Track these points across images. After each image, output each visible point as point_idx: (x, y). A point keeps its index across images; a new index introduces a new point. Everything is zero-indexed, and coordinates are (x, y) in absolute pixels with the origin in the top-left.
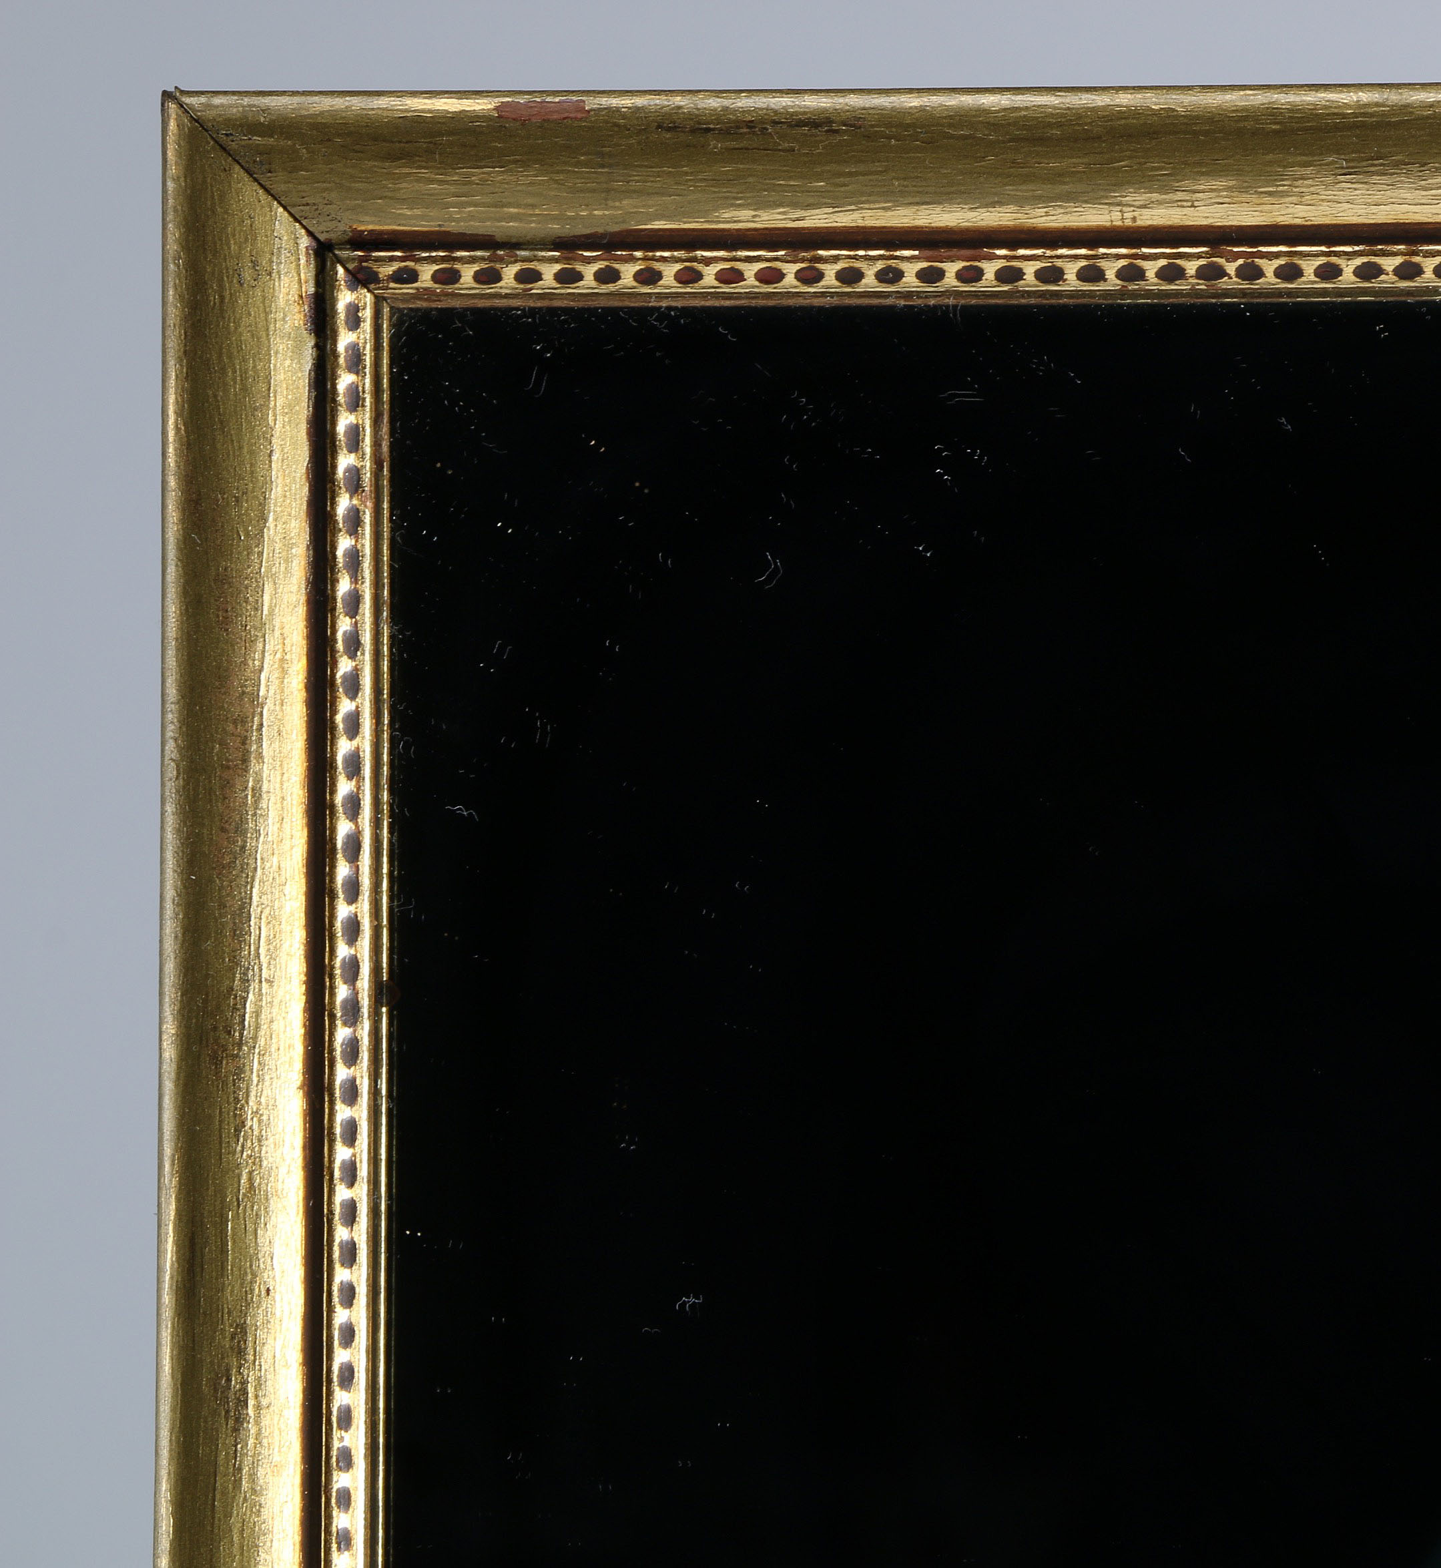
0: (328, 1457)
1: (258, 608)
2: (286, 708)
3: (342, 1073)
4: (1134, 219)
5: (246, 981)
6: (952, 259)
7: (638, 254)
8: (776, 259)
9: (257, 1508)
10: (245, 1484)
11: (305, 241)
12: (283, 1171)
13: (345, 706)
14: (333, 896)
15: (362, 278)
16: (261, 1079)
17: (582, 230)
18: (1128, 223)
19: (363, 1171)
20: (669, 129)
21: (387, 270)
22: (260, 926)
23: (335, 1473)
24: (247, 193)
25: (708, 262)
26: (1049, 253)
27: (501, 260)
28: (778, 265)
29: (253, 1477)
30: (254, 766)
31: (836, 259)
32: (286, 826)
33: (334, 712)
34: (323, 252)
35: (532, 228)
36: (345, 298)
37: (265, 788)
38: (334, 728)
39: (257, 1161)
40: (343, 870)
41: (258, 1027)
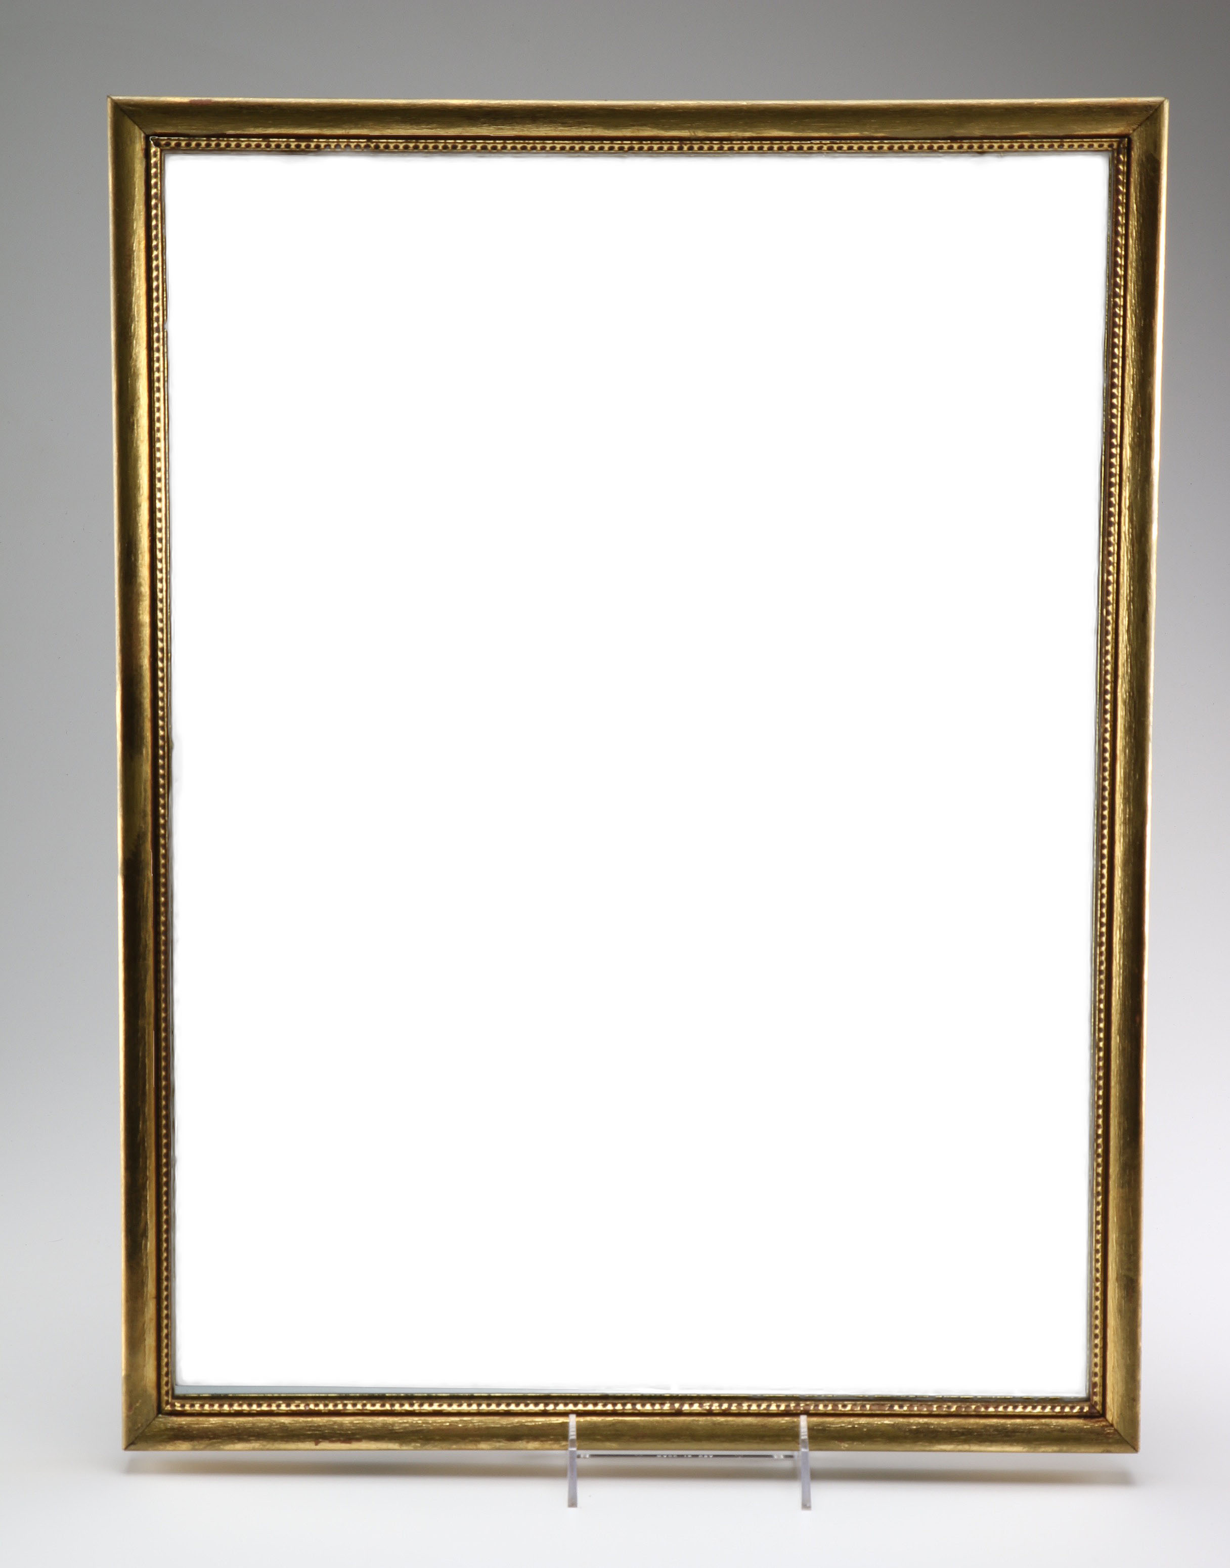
0: (154, 440)
1: (133, 227)
2: (140, 253)
3: (156, 345)
4: (348, 132)
5: (132, 322)
6: (303, 142)
7: (225, 139)
8: (260, 141)
9: (137, 451)
10: (135, 445)
11: (143, 135)
12: (141, 369)
13: (155, 253)
14: (153, 301)
15: (157, 144)
16: (136, 345)
17: (212, 133)
18: (347, 133)
19: (162, 369)
20: (233, 107)
21: (163, 142)
22: (135, 308)
23: (156, 452)
24: (129, 123)
25: (243, 141)
26: (327, 141)
27: (191, 140)
28: (260, 142)
29: (136, 443)
30: (133, 267)
31: (274, 141)
32: (141, 283)
33: (152, 254)
34: (147, 138)
35: (199, 132)
36: (153, 150)
37: (135, 273)
38: (152, 258)
39: (135, 366)
40: (155, 294)
41: (135, 333)
